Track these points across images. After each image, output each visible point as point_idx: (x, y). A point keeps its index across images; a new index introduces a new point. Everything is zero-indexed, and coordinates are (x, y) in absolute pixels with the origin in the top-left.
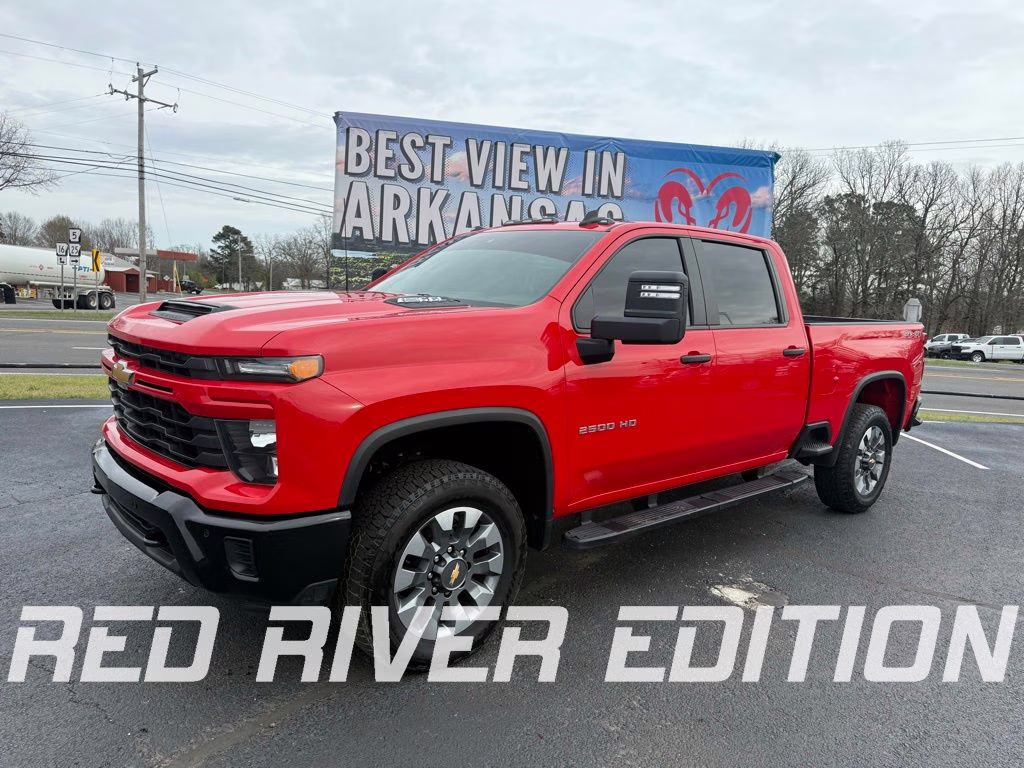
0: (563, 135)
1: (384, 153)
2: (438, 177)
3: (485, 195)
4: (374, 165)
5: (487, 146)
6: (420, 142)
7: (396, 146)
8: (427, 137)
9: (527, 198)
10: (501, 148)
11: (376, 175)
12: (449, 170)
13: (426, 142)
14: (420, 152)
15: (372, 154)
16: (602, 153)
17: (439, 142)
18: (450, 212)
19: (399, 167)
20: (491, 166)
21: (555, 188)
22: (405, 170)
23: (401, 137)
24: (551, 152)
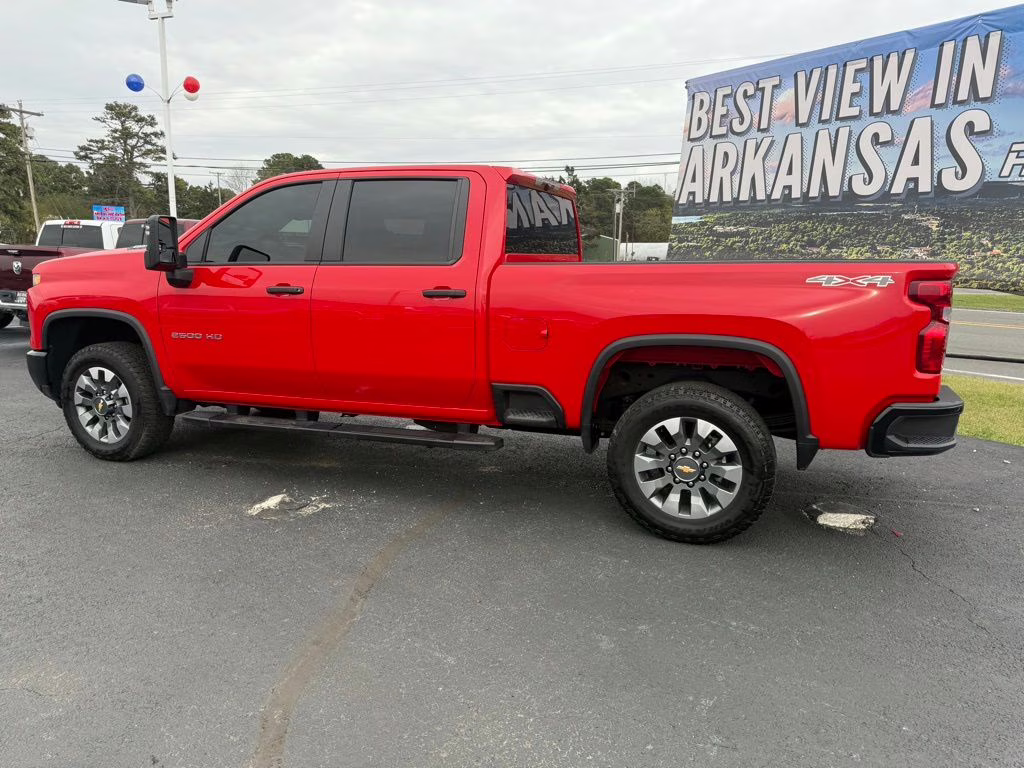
0: (908, 32)
1: (720, 110)
2: (764, 125)
3: (809, 133)
4: (711, 126)
5: (816, 74)
6: (751, 92)
7: (730, 101)
8: (758, 83)
9: (855, 126)
10: (832, 71)
11: (711, 136)
12: (776, 113)
13: (757, 89)
14: (750, 101)
15: (710, 116)
16: (965, 40)
17: (767, 84)
18: (772, 162)
19: (731, 122)
20: (820, 95)
21: (894, 106)
22: (736, 123)
23: (735, 90)
24: (894, 60)
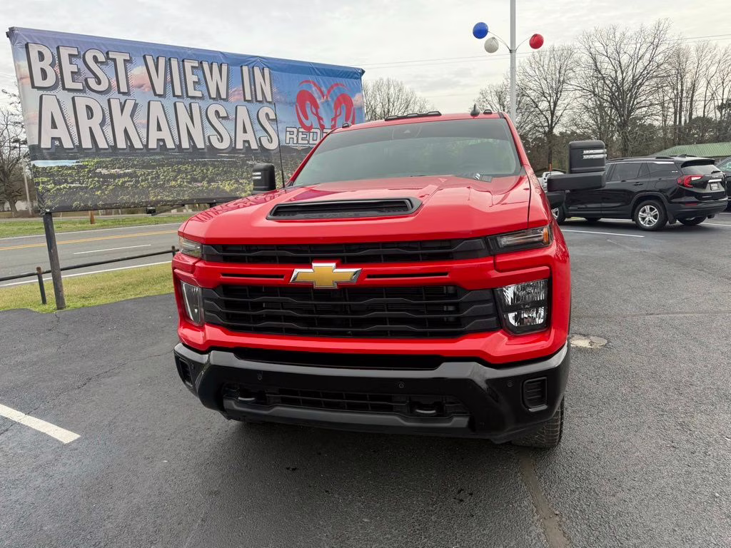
0: (221, 53)
1: (68, 68)
2: (124, 88)
3: (168, 103)
4: (60, 79)
5: (162, 62)
6: (101, 58)
7: (80, 62)
8: (107, 53)
9: (203, 104)
10: (174, 63)
11: (64, 89)
12: (132, 82)
13: (107, 58)
14: (103, 67)
15: (57, 68)
16: (253, 68)
17: (120, 58)
18: (141, 118)
19: (86, 80)
20: (169, 77)
21: (224, 96)
22: (92, 82)
23: (82, 53)
24: (215, 67)
